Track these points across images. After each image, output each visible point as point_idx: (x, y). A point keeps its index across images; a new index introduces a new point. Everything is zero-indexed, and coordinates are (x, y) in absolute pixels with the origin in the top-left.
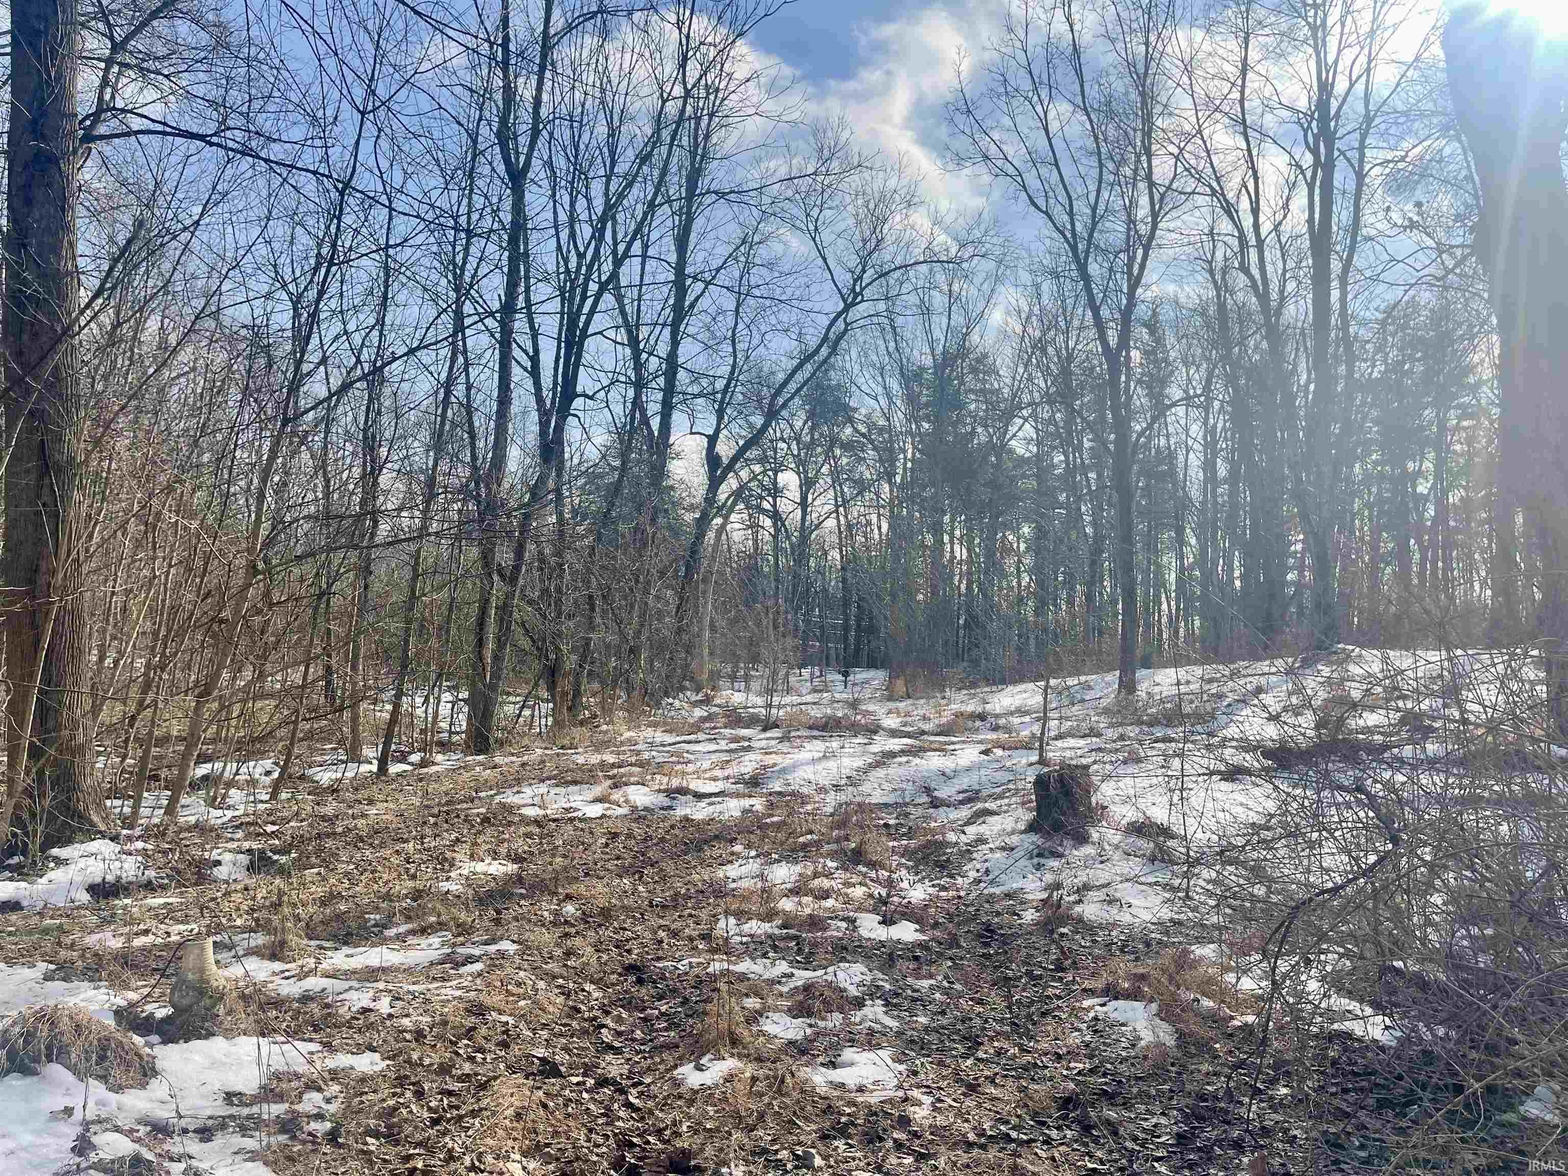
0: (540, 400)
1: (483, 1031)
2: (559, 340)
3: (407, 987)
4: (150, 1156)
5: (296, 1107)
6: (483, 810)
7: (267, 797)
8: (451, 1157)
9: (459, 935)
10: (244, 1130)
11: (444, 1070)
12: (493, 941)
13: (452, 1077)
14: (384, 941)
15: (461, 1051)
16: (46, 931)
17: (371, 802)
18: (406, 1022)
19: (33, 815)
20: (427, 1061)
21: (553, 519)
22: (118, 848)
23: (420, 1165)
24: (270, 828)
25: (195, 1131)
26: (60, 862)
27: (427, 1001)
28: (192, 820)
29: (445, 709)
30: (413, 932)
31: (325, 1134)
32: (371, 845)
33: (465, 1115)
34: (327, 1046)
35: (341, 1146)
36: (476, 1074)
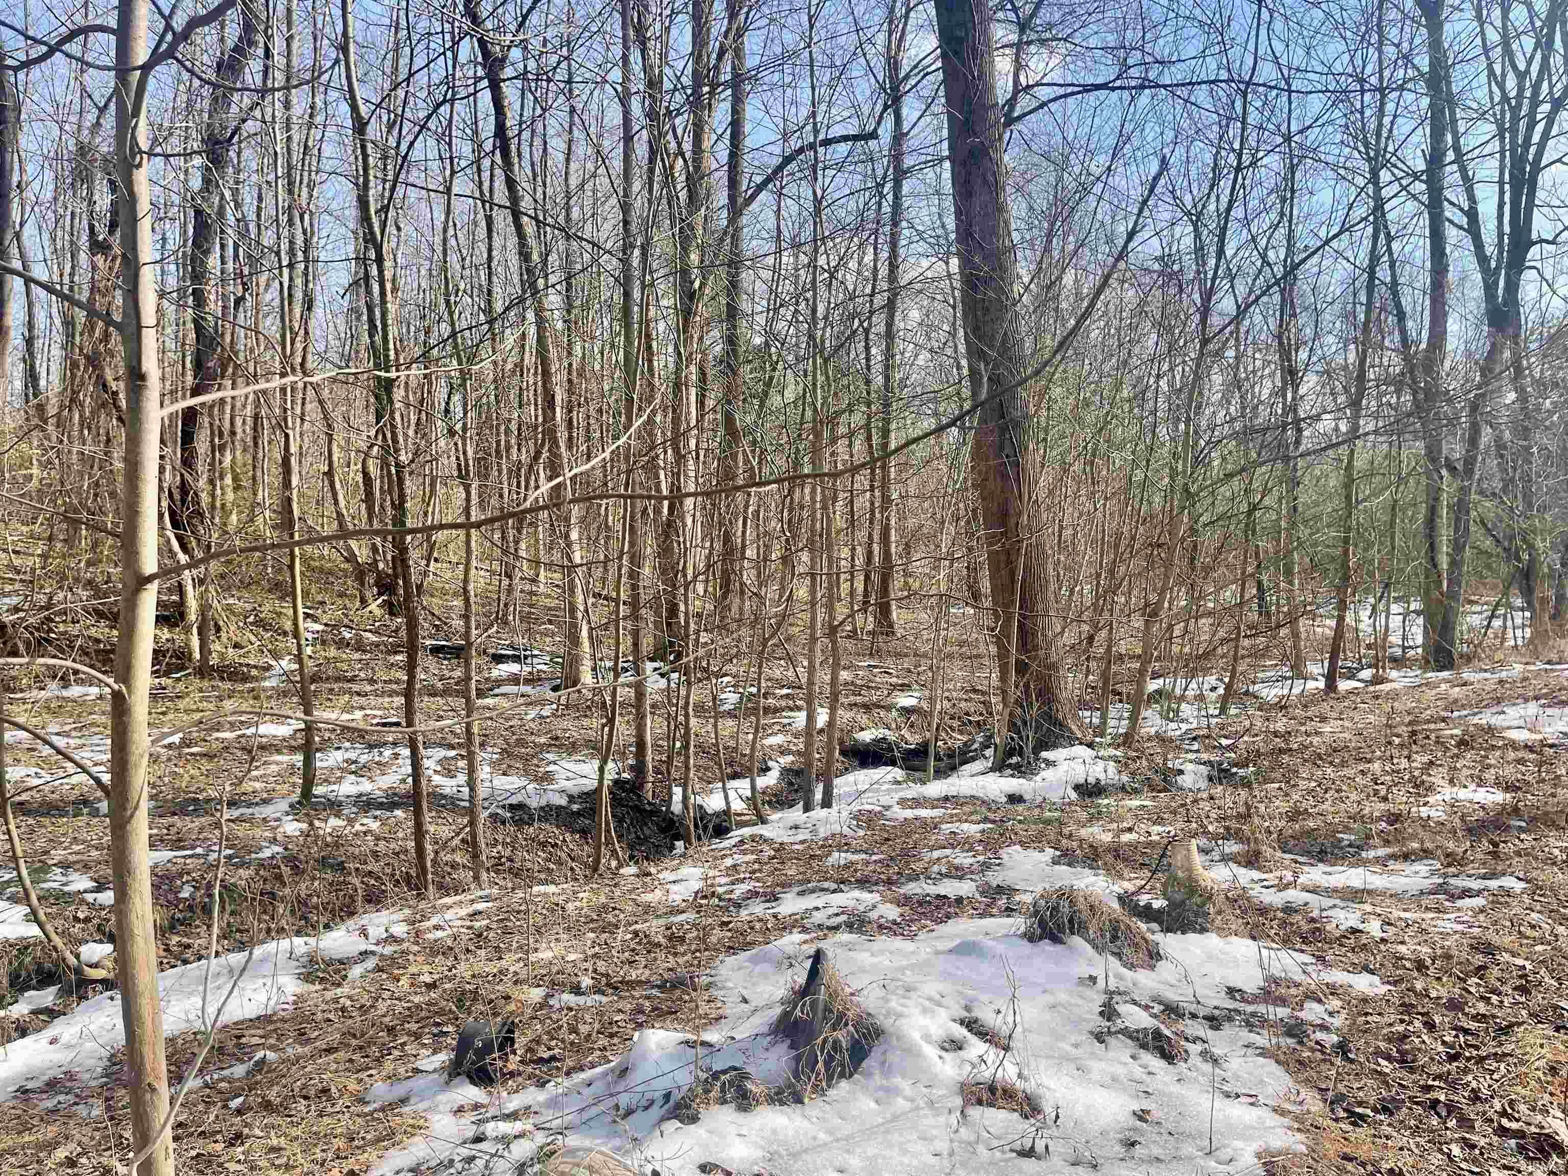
1: (1495, 972)
2: (1501, 183)
3: (1396, 913)
4: (1167, 1032)
5: (1299, 1014)
6: (1457, 732)
7: (1217, 712)
8: (1476, 1097)
9: (1449, 865)
10: (1250, 1026)
11: (1455, 1005)
12: (1492, 876)
13: (1467, 1015)
14: (1364, 863)
15: (1473, 990)
16: (1048, 822)
18: (1402, 949)
19: (1025, 723)
20: (1434, 994)
22: (1094, 753)
23: (1442, 1098)
24: (1224, 742)
25: (1204, 1018)
26: (1050, 763)
27: (1423, 931)
28: (1153, 731)
30: (1394, 857)
31: (1333, 1046)
32: (1331, 763)
33: (1487, 1057)
34: (1321, 959)
35: (1352, 1061)
36: (1494, 1016)
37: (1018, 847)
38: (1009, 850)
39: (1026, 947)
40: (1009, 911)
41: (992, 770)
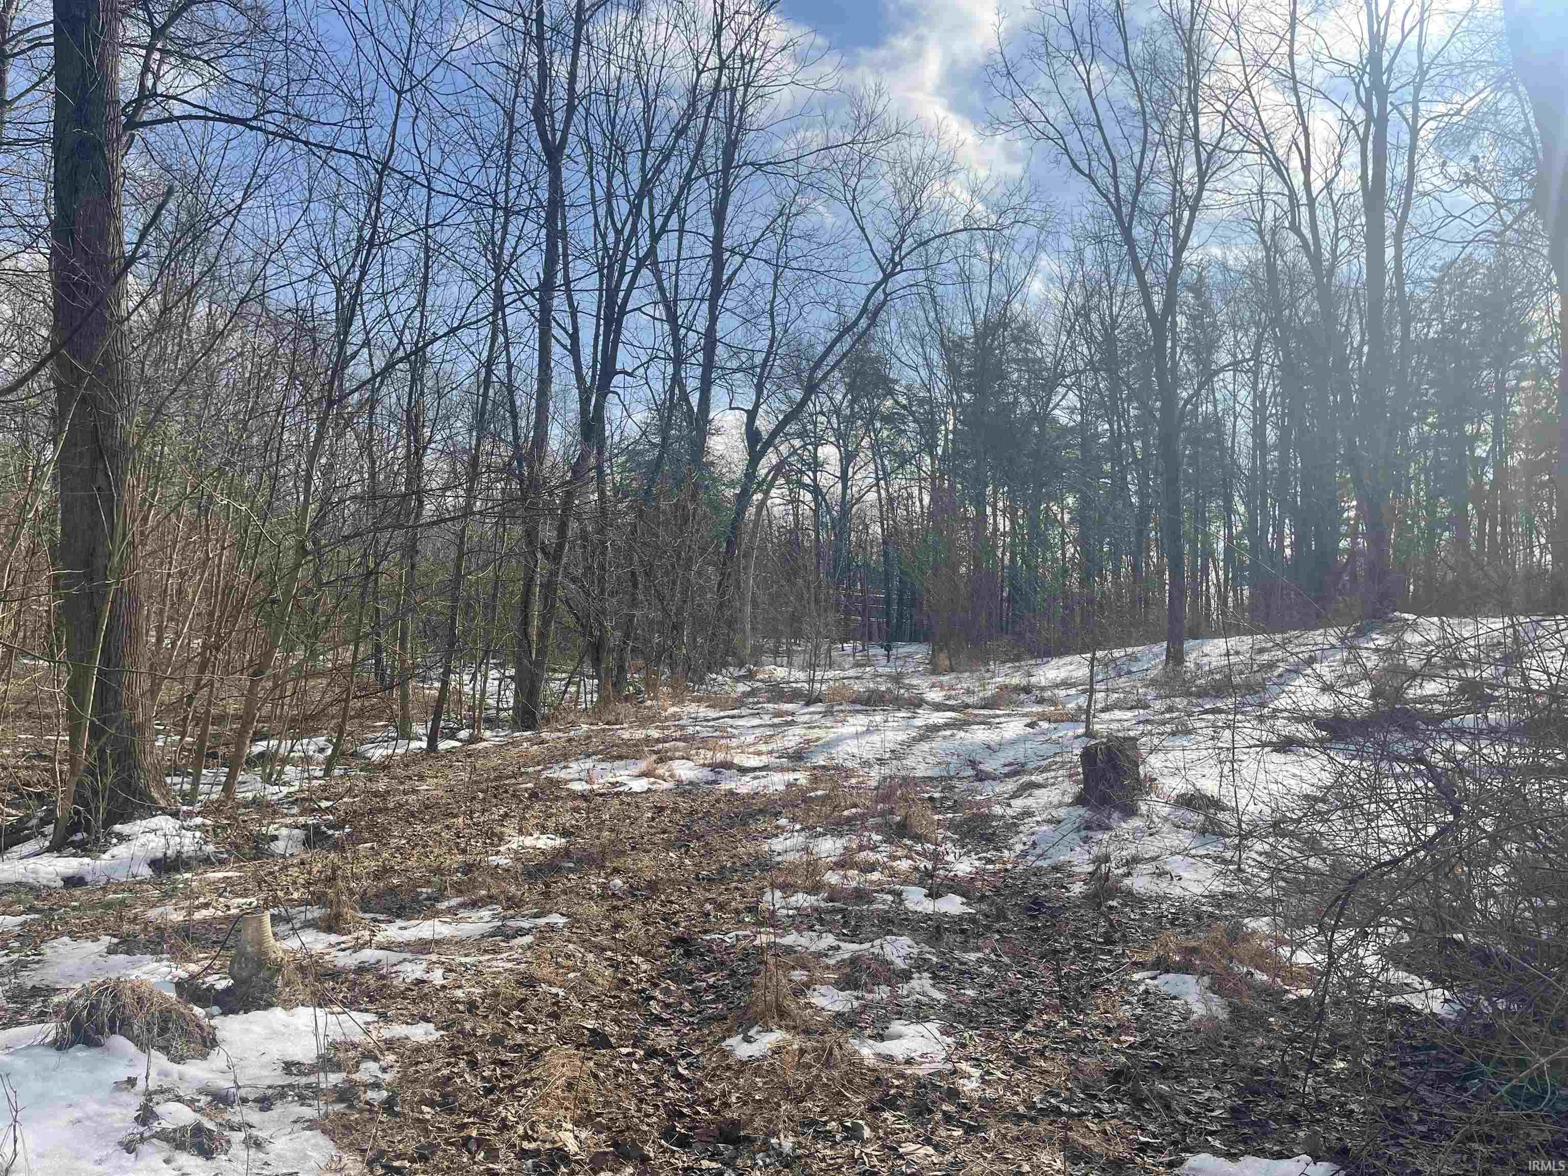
0: (580, 378)
1: (534, 1002)
2: (598, 317)
3: (459, 959)
4: (210, 1125)
5: (353, 1076)
6: (530, 785)
7: (321, 774)
8: (504, 1126)
9: (509, 908)
10: (302, 1100)
11: (497, 1040)
12: (542, 914)
13: (504, 1047)
14: (436, 914)
15: (513, 1022)
16: (109, 905)
17: (422, 778)
18: (459, 993)
19: (95, 793)
20: (480, 1032)
21: (596, 496)
22: (178, 824)
23: (474, 1134)
24: (324, 804)
25: (255, 1101)
26: (122, 838)
27: (479, 973)
28: (250, 795)
29: (492, 686)
30: (463, 905)
31: (382, 1103)
32: (422, 820)
33: (518, 1085)
34: (383, 1016)
35: (397, 1115)
36: (528, 1045)
37: (66, 939)
38: (55, 943)
39: (52, 1057)
40: (41, 1017)
41: (49, 850)
